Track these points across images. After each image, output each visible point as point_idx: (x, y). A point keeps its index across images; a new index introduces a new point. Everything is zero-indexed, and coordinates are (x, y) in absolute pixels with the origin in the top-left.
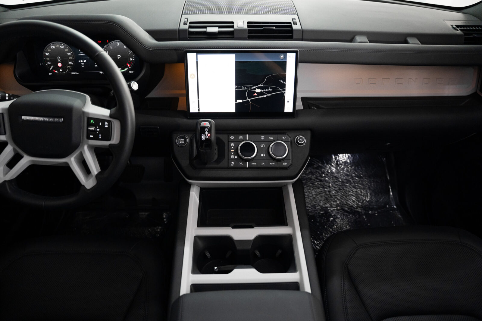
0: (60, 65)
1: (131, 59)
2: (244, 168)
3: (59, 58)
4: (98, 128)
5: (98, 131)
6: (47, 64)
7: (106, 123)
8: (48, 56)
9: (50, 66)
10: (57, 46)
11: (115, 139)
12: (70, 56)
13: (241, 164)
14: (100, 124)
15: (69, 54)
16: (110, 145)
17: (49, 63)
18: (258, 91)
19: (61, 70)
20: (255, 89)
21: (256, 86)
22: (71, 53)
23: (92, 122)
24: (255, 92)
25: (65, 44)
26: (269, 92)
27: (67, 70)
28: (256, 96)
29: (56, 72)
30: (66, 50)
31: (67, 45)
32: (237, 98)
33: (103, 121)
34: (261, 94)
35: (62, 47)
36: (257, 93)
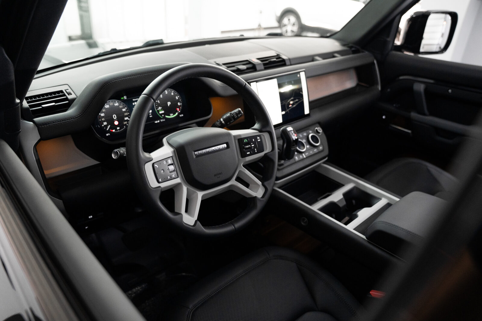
0: (116, 123)
1: (179, 104)
2: (304, 159)
3: (114, 116)
4: (253, 144)
5: (253, 147)
6: (103, 125)
7: (258, 138)
8: (103, 117)
9: (106, 126)
10: (111, 104)
11: (268, 149)
12: (125, 112)
13: (301, 157)
14: (253, 140)
15: (124, 110)
16: (265, 154)
17: (105, 123)
18: (291, 102)
19: (118, 128)
20: (290, 102)
21: (290, 100)
22: (126, 108)
23: (246, 141)
24: (289, 104)
25: (119, 101)
26: (297, 102)
27: (125, 127)
28: (291, 107)
29: (114, 131)
30: (121, 107)
31: (121, 102)
32: (282, 111)
33: (255, 137)
34: (293, 104)
35: (117, 104)
36: (292, 104)
